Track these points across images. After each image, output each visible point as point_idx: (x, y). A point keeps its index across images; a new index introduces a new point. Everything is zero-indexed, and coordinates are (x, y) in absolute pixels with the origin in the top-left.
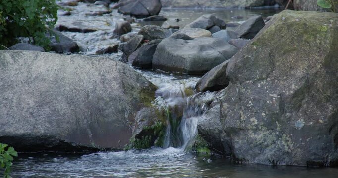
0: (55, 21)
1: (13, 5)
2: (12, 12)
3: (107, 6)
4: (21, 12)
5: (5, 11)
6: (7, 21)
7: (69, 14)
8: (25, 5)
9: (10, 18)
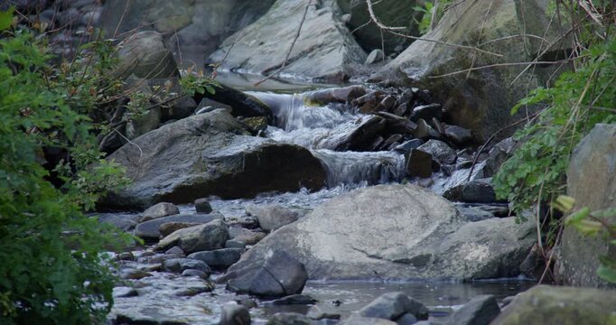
0: (109, 308)
1: (31, 279)
2: (28, 293)
3: (206, 278)
4: (44, 291)
5: (15, 291)
6: (18, 310)
7: (134, 294)
8: (52, 278)
9: (25, 304)
